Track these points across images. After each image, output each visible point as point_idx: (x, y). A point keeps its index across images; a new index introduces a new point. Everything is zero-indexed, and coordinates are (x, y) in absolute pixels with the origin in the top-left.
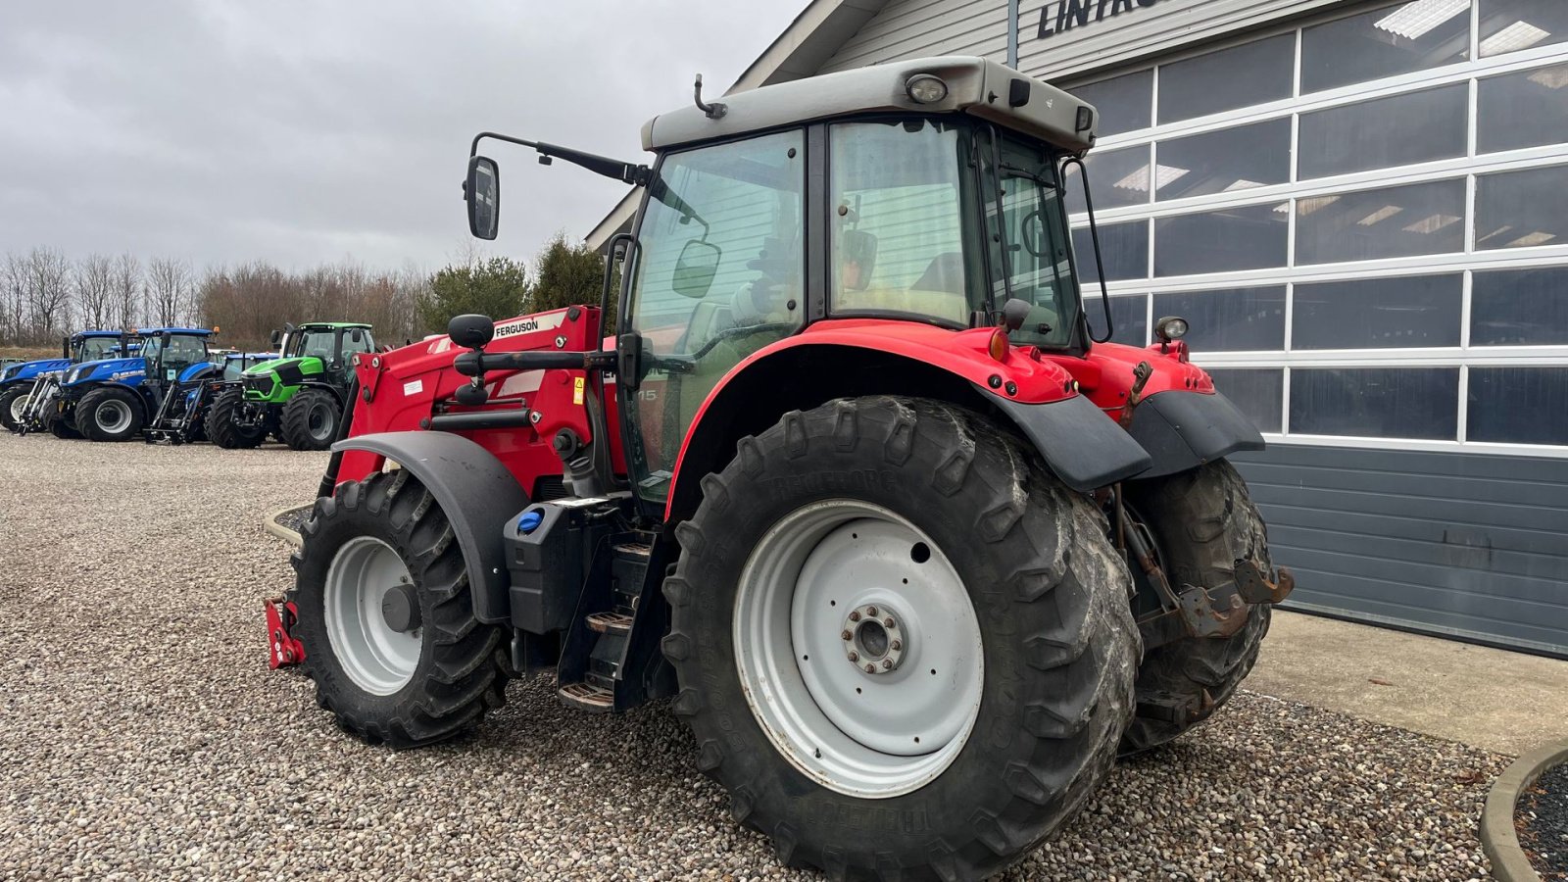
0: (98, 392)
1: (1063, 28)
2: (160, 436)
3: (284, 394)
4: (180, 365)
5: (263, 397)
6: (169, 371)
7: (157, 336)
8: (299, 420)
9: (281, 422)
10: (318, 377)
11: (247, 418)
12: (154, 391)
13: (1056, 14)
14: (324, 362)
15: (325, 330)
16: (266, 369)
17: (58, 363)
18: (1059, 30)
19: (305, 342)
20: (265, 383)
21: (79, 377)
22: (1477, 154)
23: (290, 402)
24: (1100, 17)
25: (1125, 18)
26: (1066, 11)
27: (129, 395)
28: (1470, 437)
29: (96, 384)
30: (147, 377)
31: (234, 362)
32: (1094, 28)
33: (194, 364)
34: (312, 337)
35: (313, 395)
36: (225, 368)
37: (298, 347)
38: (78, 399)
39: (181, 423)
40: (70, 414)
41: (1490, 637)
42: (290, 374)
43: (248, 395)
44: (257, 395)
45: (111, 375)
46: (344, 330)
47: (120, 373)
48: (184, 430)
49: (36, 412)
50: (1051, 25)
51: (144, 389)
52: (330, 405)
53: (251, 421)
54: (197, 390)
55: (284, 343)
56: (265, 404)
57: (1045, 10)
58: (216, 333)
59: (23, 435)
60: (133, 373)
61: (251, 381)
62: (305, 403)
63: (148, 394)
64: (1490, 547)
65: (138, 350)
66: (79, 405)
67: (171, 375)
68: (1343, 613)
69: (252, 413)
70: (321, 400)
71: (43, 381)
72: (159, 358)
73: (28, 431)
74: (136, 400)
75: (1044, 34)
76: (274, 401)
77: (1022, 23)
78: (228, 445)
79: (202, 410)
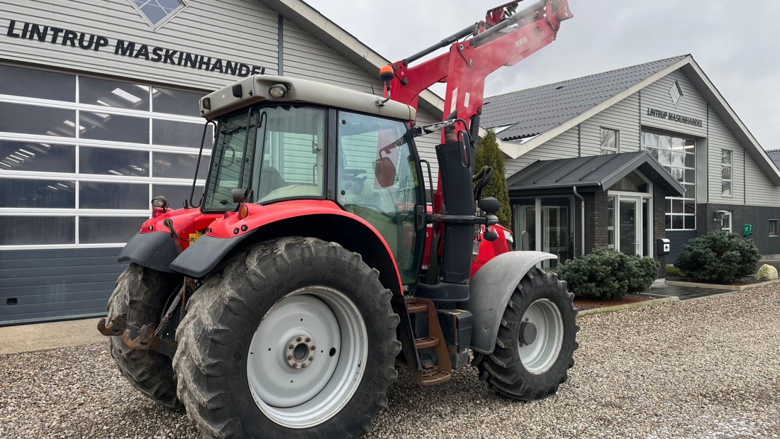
1: (28, 36)
13: (22, 28)
18: (24, 36)
24: (54, 41)
26: (30, 29)
32: (47, 45)
50: (18, 32)
57: (13, 23)
75: (10, 34)
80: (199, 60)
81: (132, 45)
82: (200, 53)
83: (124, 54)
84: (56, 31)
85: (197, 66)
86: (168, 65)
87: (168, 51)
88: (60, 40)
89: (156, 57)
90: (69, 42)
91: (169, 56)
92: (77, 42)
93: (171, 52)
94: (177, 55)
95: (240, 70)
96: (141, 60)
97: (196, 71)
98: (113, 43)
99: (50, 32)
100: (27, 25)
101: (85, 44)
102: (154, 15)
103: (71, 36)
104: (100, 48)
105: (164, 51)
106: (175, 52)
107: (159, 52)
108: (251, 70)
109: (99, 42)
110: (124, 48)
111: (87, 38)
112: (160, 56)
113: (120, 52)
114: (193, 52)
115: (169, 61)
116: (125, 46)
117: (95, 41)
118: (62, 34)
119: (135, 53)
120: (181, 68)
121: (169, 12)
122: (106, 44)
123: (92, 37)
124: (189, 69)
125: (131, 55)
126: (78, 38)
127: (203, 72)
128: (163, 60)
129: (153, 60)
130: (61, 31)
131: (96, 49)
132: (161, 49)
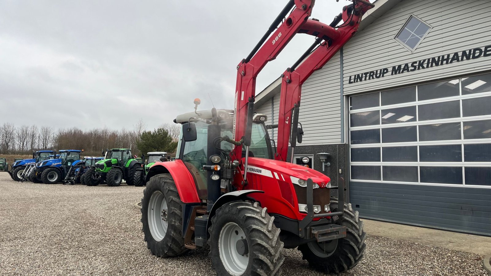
0: (49, 169)
1: (356, 81)
2: (67, 182)
3: (107, 170)
4: (72, 161)
5: (101, 171)
6: (69, 163)
7: (66, 152)
8: (112, 177)
9: (106, 178)
10: (117, 164)
11: (96, 177)
12: (64, 168)
13: (354, 78)
14: (118, 160)
15: (118, 151)
16: (102, 162)
17: (31, 160)
18: (354, 82)
19: (112, 154)
20: (102, 166)
21: (42, 165)
22: (463, 117)
23: (109, 172)
24: (365, 80)
25: (372, 80)
26: (356, 78)
27: (57, 170)
28: (466, 184)
29: (48, 167)
30: (62, 164)
31: (89, 160)
32: (363, 82)
33: (76, 160)
34: (114, 153)
35: (116, 170)
36: (86, 162)
37: (109, 156)
38: (42, 171)
39: (74, 178)
40: (39, 176)
41: (474, 232)
42: (109, 164)
43: (97, 170)
44: (100, 170)
45: (52, 164)
46: (124, 151)
47: (54, 163)
48: (75, 180)
49: (27, 175)
50: (352, 81)
51: (62, 168)
52: (120, 173)
53: (97, 178)
54: (79, 168)
55: (106, 155)
56: (103, 173)
57: (350, 77)
58: (83, 151)
59: (22, 182)
60: (58, 163)
61: (98, 166)
62: (114, 172)
63: (63, 170)
64: (473, 210)
65: (59, 156)
66: (42, 173)
67: (69, 164)
68: (437, 228)
69: (98, 176)
70: (118, 171)
71: (29, 166)
72: (66, 159)
73: (24, 181)
74: (59, 171)
75: (350, 83)
76: (105, 172)
77: (344, 79)
78: (89, 185)
79: (80, 175)
80: (441, 59)
81: (400, 66)
82: (441, 54)
83: (396, 73)
84: (366, 74)
85: (440, 64)
86: (422, 70)
87: (420, 61)
88: (368, 78)
89: (413, 68)
90: (371, 78)
91: (421, 64)
92: (374, 76)
93: (422, 61)
94: (426, 62)
95: (474, 53)
96: (406, 73)
97: (440, 67)
98: (390, 69)
99: (364, 76)
100: (355, 76)
101: (378, 75)
102: (412, 43)
103: (372, 74)
104: (385, 75)
105: (418, 62)
106: (424, 61)
107: (415, 65)
108: (483, 50)
109: (384, 71)
110: (396, 70)
111: (379, 72)
112: (415, 67)
113: (394, 73)
114: (436, 56)
115: (421, 68)
116: (396, 69)
117: (382, 72)
118: (368, 75)
119: (401, 70)
120: (430, 69)
121: (421, 37)
122: (387, 72)
123: (381, 70)
124: (435, 68)
125: (399, 73)
126: (375, 74)
127: (445, 66)
128: (417, 69)
129: (412, 70)
130: (368, 73)
131: (383, 76)
132: (416, 62)
